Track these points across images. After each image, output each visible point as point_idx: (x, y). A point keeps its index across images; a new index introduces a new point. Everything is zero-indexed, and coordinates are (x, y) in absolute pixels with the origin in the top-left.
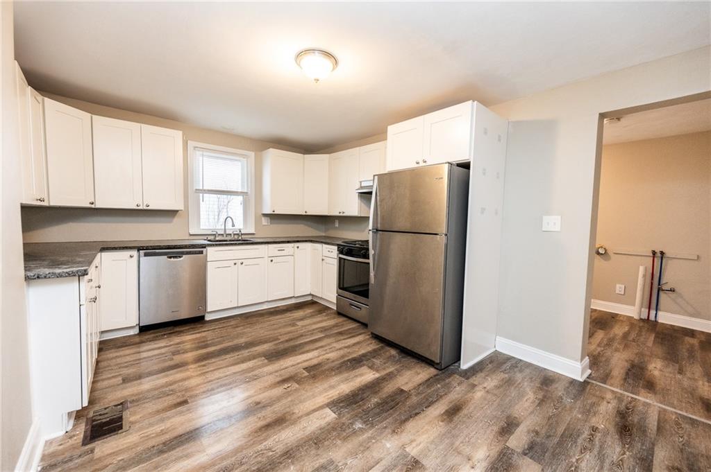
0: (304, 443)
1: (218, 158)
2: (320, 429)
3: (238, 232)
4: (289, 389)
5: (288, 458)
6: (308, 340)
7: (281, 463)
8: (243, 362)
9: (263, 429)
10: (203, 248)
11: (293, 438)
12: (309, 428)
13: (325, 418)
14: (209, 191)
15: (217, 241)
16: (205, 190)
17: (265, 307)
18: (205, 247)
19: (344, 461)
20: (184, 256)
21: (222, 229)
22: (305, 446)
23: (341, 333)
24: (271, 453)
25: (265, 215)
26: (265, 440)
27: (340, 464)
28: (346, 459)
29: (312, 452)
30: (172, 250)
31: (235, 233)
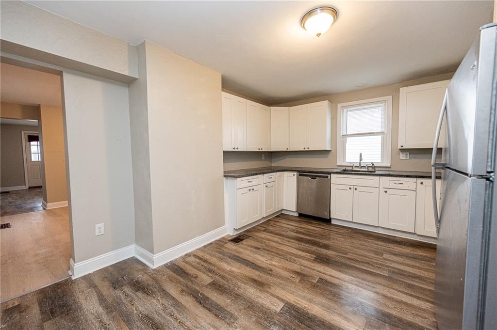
0: (248, 301)
1: (360, 109)
2: (262, 306)
3: (371, 165)
4: (292, 278)
5: (235, 297)
6: (365, 268)
7: (231, 295)
8: (303, 251)
9: (252, 280)
10: (329, 174)
11: (250, 294)
12: (260, 299)
13: (274, 305)
14: (350, 135)
15: (354, 171)
16: (348, 135)
17: (381, 232)
18: (330, 174)
19: (238, 326)
20: (317, 178)
21: (357, 163)
22: (245, 302)
23: (409, 286)
24: (236, 289)
25: (403, 150)
26: (245, 283)
27: (235, 324)
28: (240, 327)
29: (242, 307)
30: (313, 174)
31: (368, 165)
